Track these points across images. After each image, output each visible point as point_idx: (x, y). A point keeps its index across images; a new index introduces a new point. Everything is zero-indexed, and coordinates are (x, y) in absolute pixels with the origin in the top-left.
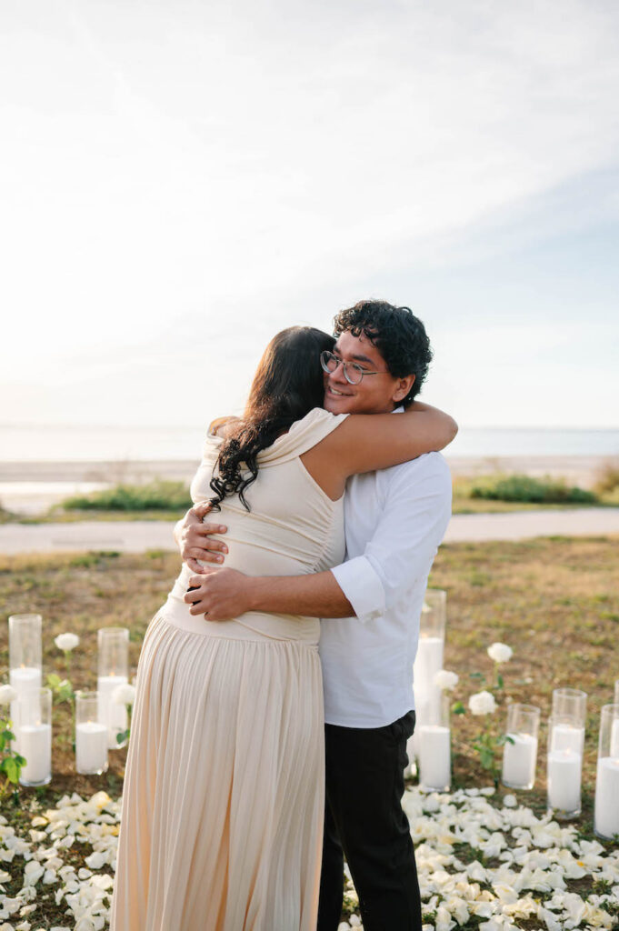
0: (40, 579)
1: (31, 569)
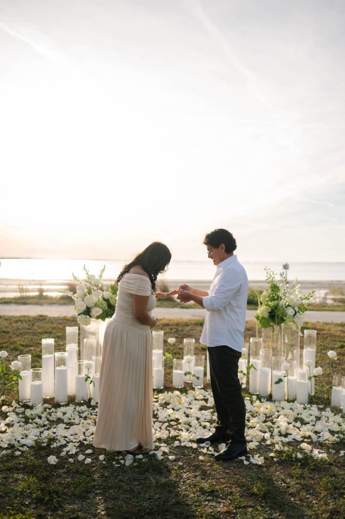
0: (180, 329)
1: (177, 324)
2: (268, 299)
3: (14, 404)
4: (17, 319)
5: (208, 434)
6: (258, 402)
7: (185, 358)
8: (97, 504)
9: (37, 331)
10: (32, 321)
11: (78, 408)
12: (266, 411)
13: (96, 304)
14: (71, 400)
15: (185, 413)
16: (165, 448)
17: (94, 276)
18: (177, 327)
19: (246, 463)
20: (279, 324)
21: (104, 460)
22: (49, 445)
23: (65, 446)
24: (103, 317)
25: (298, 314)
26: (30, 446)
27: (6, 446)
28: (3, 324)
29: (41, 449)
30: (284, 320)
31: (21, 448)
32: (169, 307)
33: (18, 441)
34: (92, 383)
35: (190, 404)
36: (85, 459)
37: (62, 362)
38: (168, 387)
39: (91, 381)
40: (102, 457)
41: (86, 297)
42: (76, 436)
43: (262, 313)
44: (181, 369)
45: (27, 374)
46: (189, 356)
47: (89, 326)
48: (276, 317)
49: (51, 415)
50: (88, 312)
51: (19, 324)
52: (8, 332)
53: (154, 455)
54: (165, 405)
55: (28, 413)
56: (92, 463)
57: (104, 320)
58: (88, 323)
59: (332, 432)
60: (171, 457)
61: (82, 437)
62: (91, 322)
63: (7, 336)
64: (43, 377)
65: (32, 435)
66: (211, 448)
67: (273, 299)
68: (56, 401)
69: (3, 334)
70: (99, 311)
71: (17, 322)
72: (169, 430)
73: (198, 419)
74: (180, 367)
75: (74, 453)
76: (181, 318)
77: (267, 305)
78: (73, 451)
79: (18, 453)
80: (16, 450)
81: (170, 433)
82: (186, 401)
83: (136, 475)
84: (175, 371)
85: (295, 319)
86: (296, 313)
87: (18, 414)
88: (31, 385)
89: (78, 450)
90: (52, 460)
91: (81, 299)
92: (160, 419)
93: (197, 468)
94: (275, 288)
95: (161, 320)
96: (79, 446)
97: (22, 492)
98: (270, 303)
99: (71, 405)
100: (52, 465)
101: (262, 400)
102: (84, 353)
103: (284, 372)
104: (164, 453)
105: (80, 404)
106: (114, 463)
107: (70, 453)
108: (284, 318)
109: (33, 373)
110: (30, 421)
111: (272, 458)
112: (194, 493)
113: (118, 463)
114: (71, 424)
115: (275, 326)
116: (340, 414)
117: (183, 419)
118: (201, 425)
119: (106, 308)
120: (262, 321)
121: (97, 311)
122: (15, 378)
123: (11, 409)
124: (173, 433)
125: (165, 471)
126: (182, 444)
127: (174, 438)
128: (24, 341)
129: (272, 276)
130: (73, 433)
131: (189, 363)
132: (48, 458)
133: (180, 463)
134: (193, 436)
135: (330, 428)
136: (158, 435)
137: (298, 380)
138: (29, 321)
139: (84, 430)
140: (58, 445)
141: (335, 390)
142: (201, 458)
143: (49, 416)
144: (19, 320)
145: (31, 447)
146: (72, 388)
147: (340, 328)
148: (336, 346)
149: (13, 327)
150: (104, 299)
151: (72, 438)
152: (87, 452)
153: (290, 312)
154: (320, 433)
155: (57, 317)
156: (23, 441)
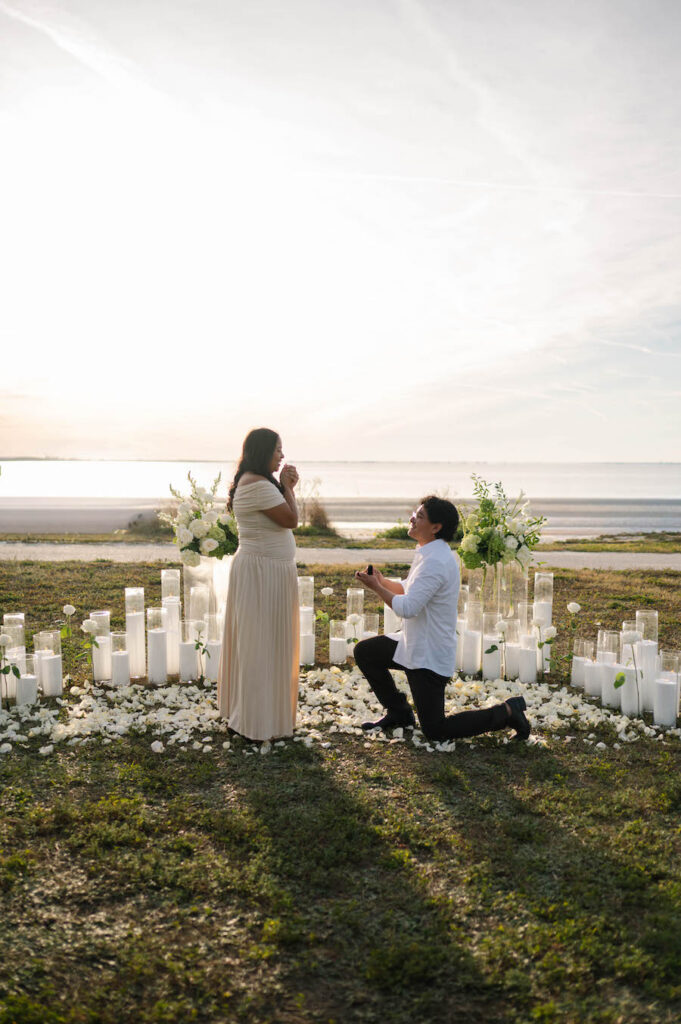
2: (477, 524)
3: (86, 683)
4: (63, 567)
5: (377, 719)
6: (459, 680)
7: (349, 618)
8: (226, 791)
9: (101, 586)
10: (88, 571)
11: (184, 690)
12: (470, 692)
13: (208, 533)
14: (173, 680)
15: (347, 695)
16: (315, 734)
17: (203, 490)
18: (339, 578)
19: (430, 750)
20: (493, 562)
21: (231, 747)
22: (149, 732)
23: (173, 733)
24: (219, 553)
25: (524, 547)
26: (122, 733)
27: (89, 733)
28: (40, 574)
29: (139, 738)
30: (501, 557)
31: (110, 736)
32: (326, 547)
33: (105, 728)
34: (206, 653)
35: (355, 684)
36: (203, 748)
37: (157, 623)
38: (322, 662)
39: (204, 651)
40: (226, 745)
41: (193, 522)
42: (187, 723)
43: (467, 546)
44: (342, 636)
45: (105, 640)
46: (355, 615)
47: (197, 568)
48: (489, 552)
49: (145, 698)
50: (195, 545)
51: (67, 574)
52: (51, 587)
53: (301, 742)
54: (318, 685)
55: (111, 695)
56: (213, 751)
57: (221, 558)
58: (195, 563)
59: (561, 716)
60: (323, 745)
61: (195, 724)
62: (202, 562)
63: (51, 593)
64: (128, 645)
65: (123, 722)
66: (381, 735)
67: (485, 524)
68: (149, 680)
69: (44, 590)
70: (214, 544)
71: (63, 570)
72: (322, 715)
73: (366, 702)
74: (340, 631)
75: (186, 740)
76: (347, 564)
77: (476, 533)
78: (186, 739)
79: (107, 741)
80: (103, 738)
81: (323, 718)
82: (348, 680)
83: (275, 764)
84: (332, 639)
85: (519, 555)
86: (520, 546)
87: (95, 697)
88: (113, 657)
89: (192, 737)
90: (157, 747)
91: (184, 526)
92: (309, 702)
93: (360, 755)
94: (488, 506)
95: (311, 567)
96: (192, 734)
97: (122, 781)
98: (480, 530)
99: (173, 686)
100: (158, 754)
101: (467, 678)
102: (191, 609)
103: (500, 635)
104: (315, 740)
105: (187, 685)
106: (244, 751)
107: (181, 741)
108: (502, 553)
109: (114, 637)
110: (116, 705)
111: (469, 745)
112: (355, 780)
113: (251, 750)
114: (177, 709)
115: (488, 566)
116: (581, 695)
117: (342, 701)
118: (369, 708)
119: (224, 539)
120: (468, 558)
121: (209, 544)
122: (87, 646)
123: (84, 691)
124: (328, 717)
125: (315, 759)
126: (341, 731)
127: (330, 724)
128: (81, 600)
129: (484, 487)
130: (181, 718)
131: (354, 624)
132: (152, 744)
133: (338, 751)
134: (355, 721)
135: (560, 711)
136: (307, 720)
137: (523, 648)
138: (83, 569)
139: (198, 715)
140: (163, 731)
141: (577, 661)
142: (367, 745)
143: (142, 699)
144: (65, 567)
145: (124, 735)
146: (173, 664)
147: (620, 578)
148: (605, 606)
149: (58, 579)
150: (220, 525)
151: (181, 724)
152: (204, 740)
153: (511, 543)
154: (543, 717)
155: (129, 563)
156: (112, 728)
